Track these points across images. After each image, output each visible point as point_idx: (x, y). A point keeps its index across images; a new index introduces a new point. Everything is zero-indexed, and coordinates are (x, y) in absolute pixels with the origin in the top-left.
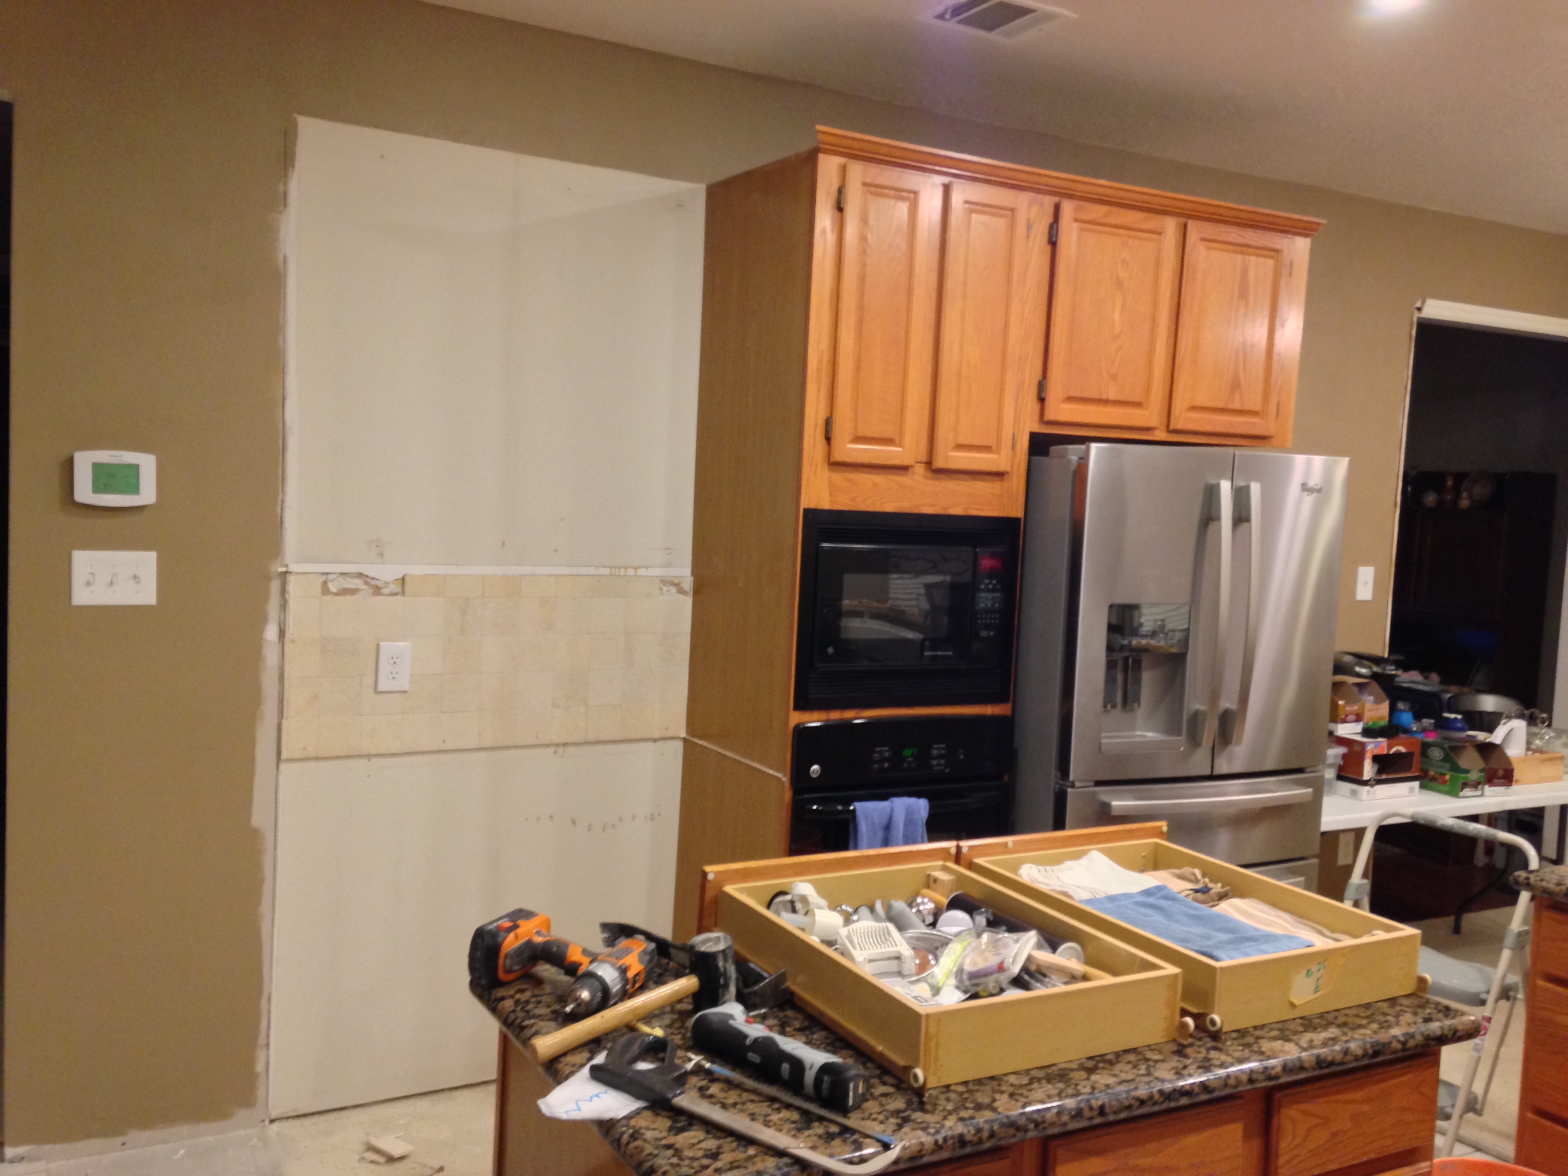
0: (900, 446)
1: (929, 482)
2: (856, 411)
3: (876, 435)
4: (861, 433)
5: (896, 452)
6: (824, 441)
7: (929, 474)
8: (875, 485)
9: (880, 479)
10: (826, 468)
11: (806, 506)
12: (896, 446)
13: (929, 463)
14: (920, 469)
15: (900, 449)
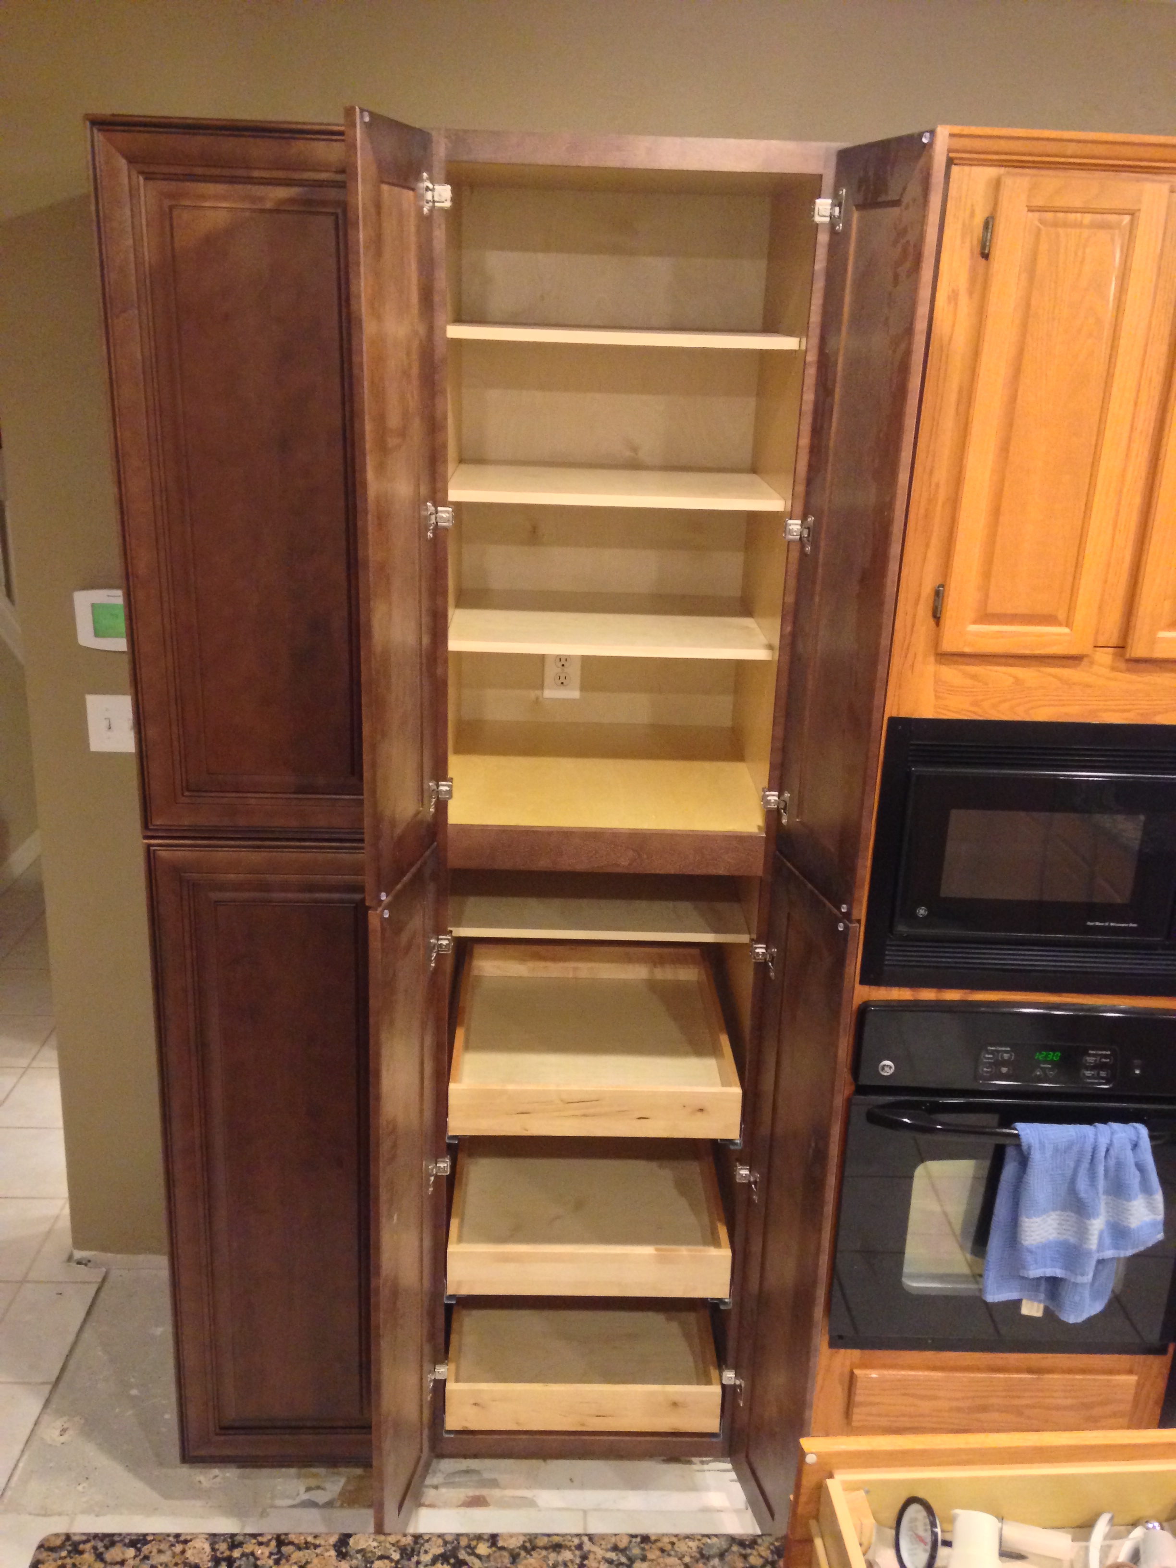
0: (1067, 626)
1: (1120, 675)
2: (987, 574)
3: (1022, 610)
4: (994, 607)
5: (1059, 635)
6: (932, 622)
7: (1122, 665)
8: (1017, 681)
9: (1027, 674)
10: (932, 659)
11: (895, 715)
12: (1060, 624)
13: (1121, 647)
14: (1105, 657)
15: (1066, 630)
